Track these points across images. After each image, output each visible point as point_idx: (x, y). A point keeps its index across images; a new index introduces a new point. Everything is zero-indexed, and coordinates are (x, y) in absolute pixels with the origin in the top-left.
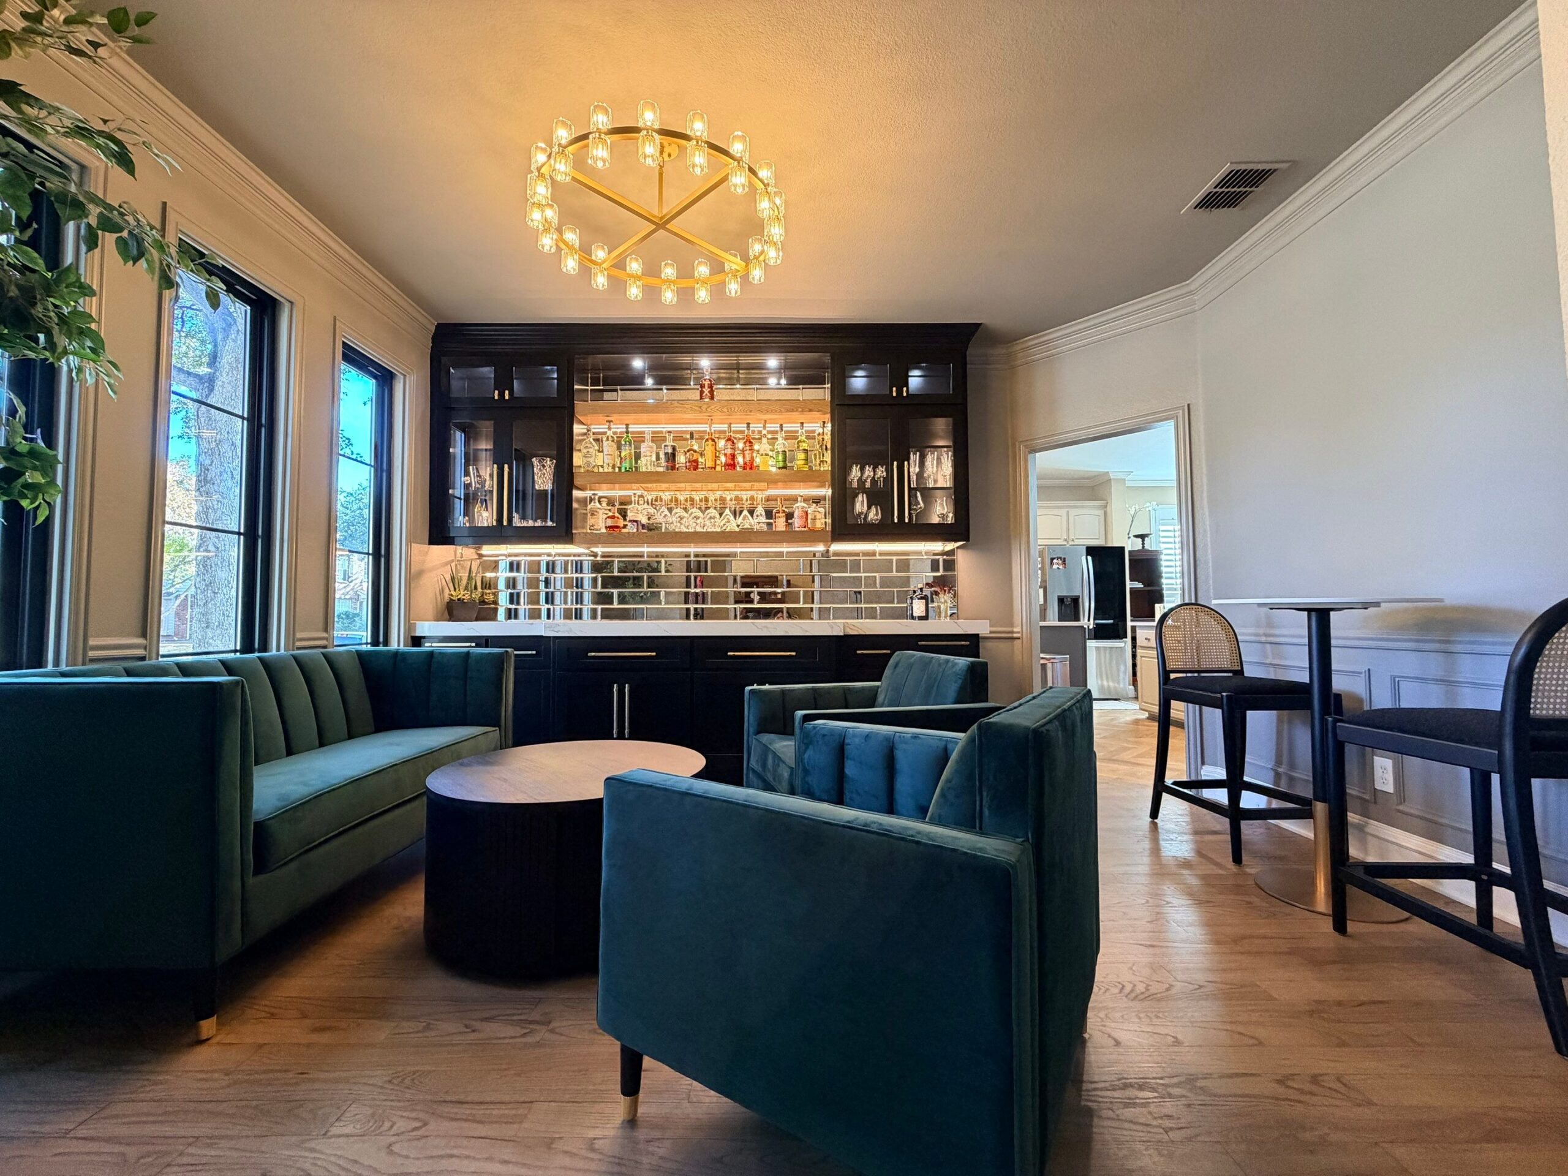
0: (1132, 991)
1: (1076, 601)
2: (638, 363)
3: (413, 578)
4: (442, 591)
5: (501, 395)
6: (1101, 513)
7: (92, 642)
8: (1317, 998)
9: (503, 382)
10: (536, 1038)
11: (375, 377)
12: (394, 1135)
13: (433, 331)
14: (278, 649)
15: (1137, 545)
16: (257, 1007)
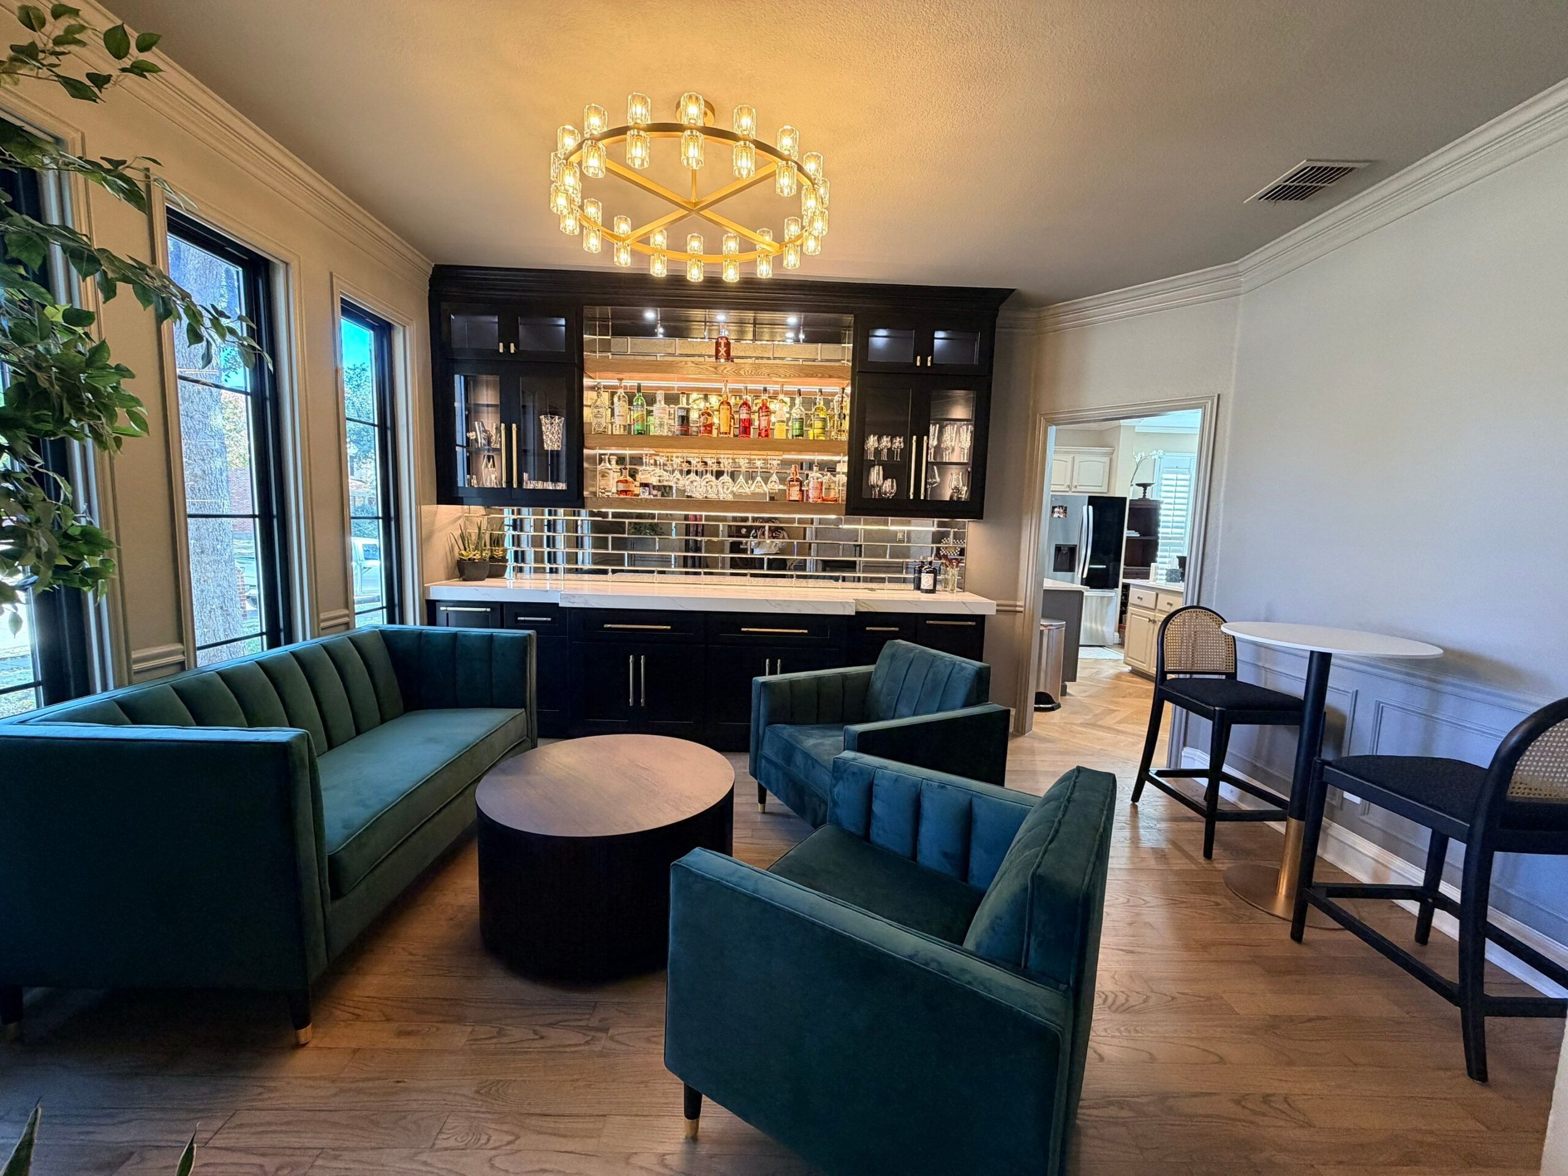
0: (1114, 1002)
1: (1072, 550)
2: (650, 315)
3: (424, 541)
4: (452, 550)
5: (507, 347)
6: (1106, 460)
7: (135, 655)
8: (1272, 1013)
9: (508, 333)
10: (597, 1047)
11: (372, 328)
12: (492, 1149)
13: (431, 273)
14: (304, 639)
15: (1138, 493)
16: (343, 1008)
